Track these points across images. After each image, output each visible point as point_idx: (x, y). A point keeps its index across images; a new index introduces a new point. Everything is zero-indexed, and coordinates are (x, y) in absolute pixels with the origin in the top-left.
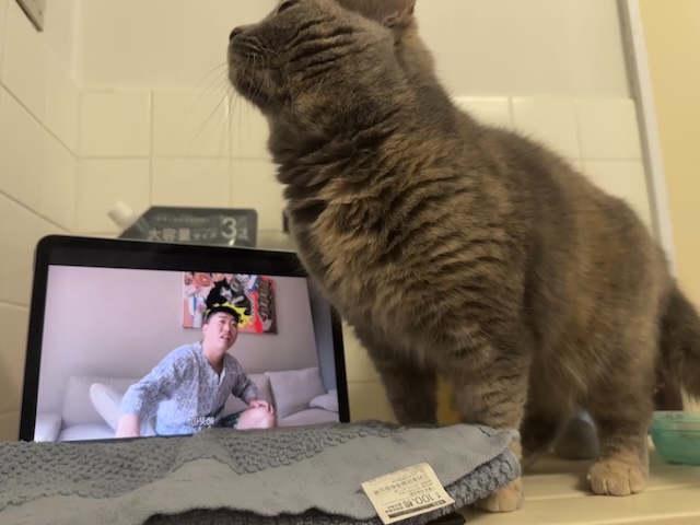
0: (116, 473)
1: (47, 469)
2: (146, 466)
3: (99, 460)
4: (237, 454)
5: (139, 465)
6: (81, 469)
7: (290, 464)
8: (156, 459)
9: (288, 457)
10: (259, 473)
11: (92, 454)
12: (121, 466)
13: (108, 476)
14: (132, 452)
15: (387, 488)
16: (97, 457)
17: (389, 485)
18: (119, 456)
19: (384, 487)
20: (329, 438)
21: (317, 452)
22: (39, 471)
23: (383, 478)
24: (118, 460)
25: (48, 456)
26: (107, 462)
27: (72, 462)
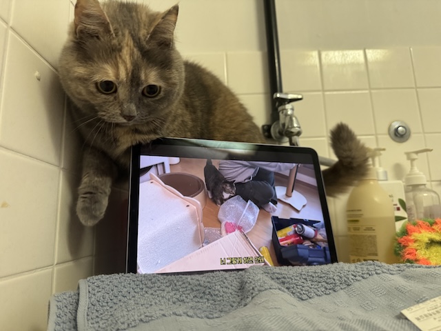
0: (201, 298)
1: (152, 294)
2: (222, 294)
3: (186, 287)
4: (286, 285)
5: (217, 292)
6: (175, 294)
7: (330, 294)
8: (226, 288)
9: (327, 289)
10: (310, 300)
11: (180, 283)
12: (204, 293)
13: (196, 300)
14: (209, 282)
15: (426, 316)
16: (184, 286)
17: (426, 312)
18: (200, 285)
19: (422, 314)
20: (353, 275)
21: (348, 285)
22: (146, 295)
24: (199, 288)
25: (149, 284)
26: (192, 289)
27: (167, 289)
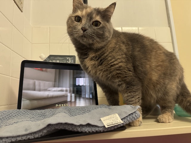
0: (41, 117)
1: (24, 116)
4: (70, 112)
5: (46, 115)
6: (32, 116)
7: (83, 114)
8: (50, 113)
10: (75, 116)
12: (42, 115)
13: (39, 117)
15: (107, 119)
18: (41, 113)
20: (93, 108)
21: (90, 111)
23: (106, 117)
25: (24, 113)
26: (38, 114)
27: (30, 114)
